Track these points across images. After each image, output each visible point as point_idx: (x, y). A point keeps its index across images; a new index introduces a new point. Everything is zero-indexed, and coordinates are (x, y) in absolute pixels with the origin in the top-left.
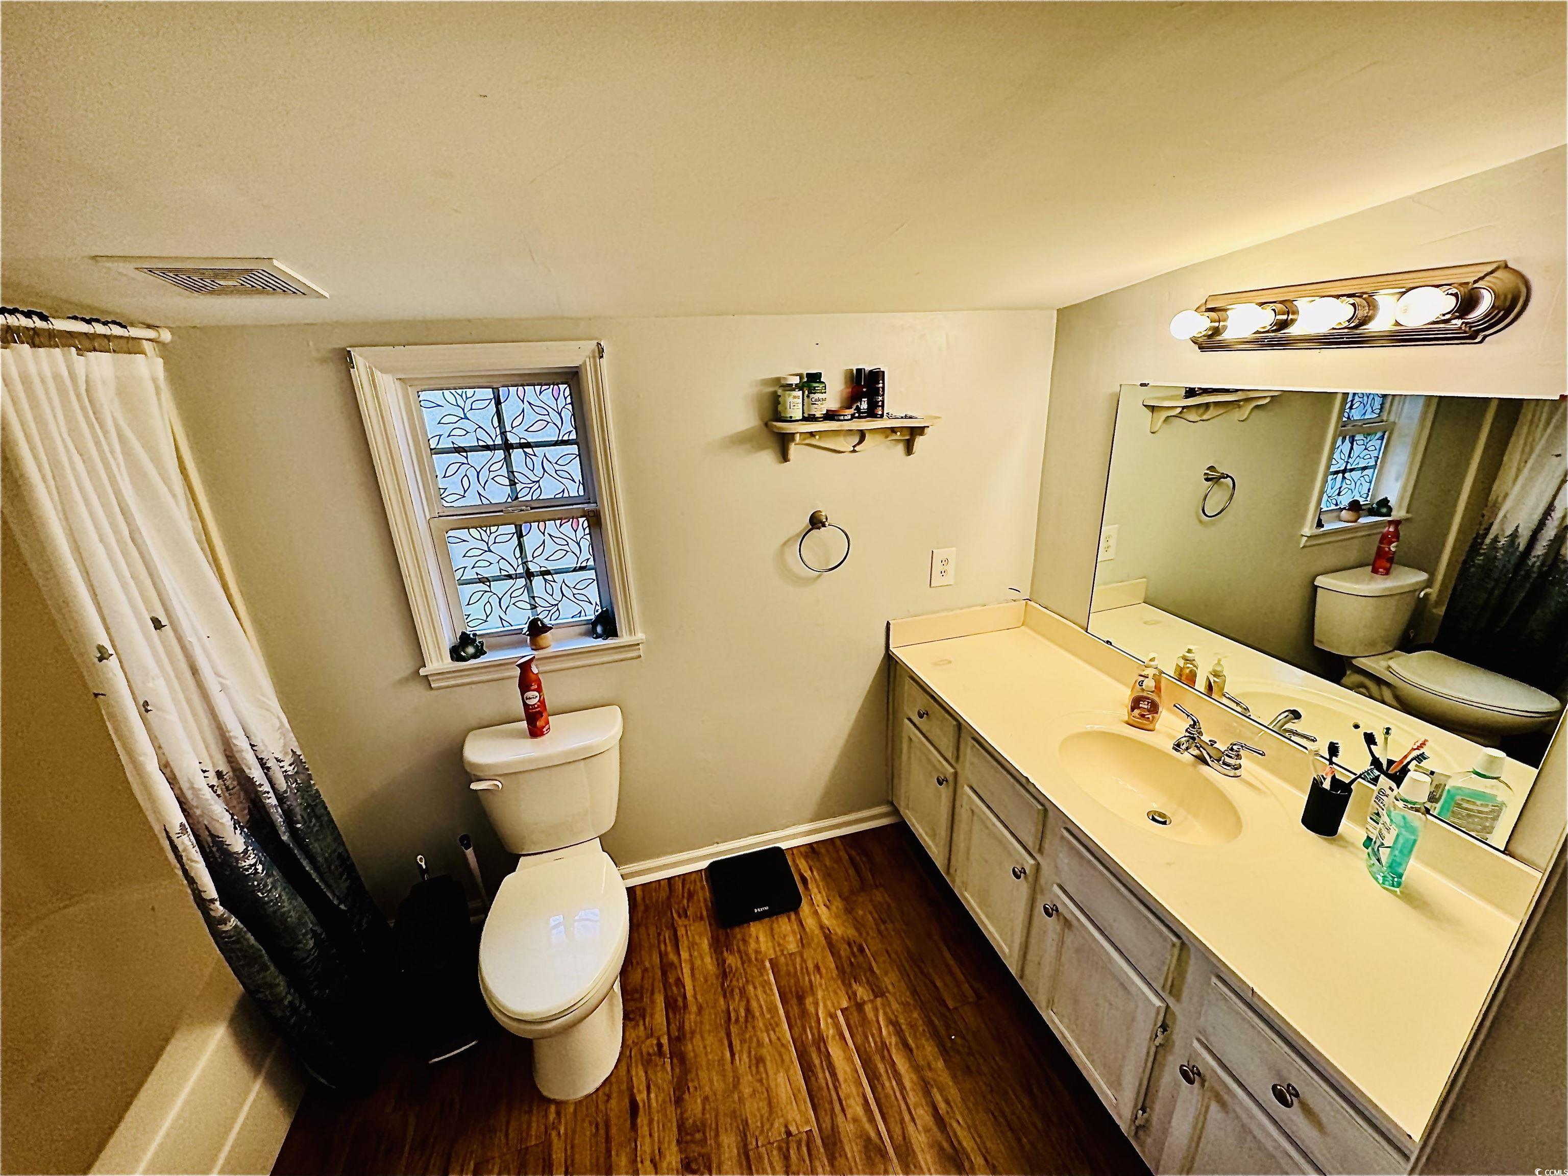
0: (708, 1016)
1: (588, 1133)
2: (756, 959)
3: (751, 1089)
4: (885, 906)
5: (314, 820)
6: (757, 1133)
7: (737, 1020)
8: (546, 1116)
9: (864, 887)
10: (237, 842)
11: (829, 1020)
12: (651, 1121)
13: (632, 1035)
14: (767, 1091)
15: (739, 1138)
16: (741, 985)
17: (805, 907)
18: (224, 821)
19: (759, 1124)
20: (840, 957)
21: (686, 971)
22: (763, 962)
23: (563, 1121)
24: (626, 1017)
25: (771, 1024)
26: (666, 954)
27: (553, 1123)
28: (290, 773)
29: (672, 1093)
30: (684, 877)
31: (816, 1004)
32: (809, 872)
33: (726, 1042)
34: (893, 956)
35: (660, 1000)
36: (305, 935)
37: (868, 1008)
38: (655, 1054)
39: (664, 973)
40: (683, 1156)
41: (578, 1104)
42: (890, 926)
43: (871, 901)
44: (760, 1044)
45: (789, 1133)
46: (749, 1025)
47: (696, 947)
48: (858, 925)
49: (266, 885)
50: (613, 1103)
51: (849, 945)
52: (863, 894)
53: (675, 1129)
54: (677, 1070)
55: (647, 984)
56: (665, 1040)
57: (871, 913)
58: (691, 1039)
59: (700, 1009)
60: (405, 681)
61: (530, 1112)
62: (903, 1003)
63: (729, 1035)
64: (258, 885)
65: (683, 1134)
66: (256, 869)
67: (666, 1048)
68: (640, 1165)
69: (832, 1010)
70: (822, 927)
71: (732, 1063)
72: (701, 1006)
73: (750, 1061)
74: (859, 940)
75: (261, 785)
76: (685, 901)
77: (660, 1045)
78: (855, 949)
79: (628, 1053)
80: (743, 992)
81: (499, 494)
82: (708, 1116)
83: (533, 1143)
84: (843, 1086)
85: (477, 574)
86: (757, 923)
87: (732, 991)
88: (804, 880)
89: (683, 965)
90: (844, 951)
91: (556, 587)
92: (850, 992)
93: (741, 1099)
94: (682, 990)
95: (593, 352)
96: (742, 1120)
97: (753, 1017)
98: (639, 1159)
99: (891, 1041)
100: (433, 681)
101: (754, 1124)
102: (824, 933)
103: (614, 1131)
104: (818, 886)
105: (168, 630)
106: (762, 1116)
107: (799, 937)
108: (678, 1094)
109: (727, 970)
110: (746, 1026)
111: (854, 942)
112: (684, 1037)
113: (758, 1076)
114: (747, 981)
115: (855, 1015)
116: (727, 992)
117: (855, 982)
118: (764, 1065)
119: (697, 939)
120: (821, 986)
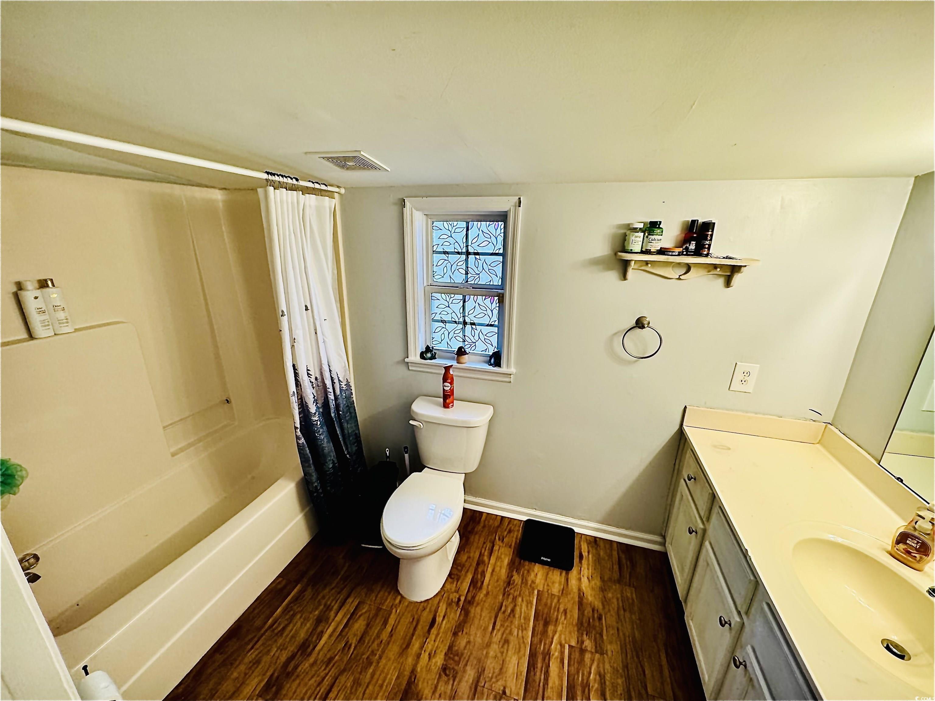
0: (490, 600)
1: (408, 620)
2: (530, 586)
3: (495, 654)
4: (631, 601)
5: (348, 413)
6: (487, 680)
7: (504, 612)
8: (395, 599)
9: (619, 581)
10: (313, 409)
11: (559, 646)
12: (438, 634)
13: (448, 586)
14: (503, 661)
15: (476, 675)
16: (515, 595)
17: (574, 572)
18: (310, 397)
19: (490, 675)
20: (583, 615)
21: (490, 570)
22: (533, 589)
23: (401, 606)
24: (450, 575)
25: (522, 626)
26: (484, 555)
27: (396, 605)
28: (344, 389)
29: (454, 627)
30: (511, 520)
31: (555, 632)
32: (587, 554)
33: (493, 620)
34: (621, 634)
35: (470, 576)
36: (330, 460)
37: (588, 656)
38: (455, 602)
39: (478, 564)
40: (445, 663)
41: (411, 603)
42: (627, 614)
43: (622, 593)
44: (511, 633)
45: (504, 692)
46: (509, 619)
47: (500, 560)
48: (605, 602)
49: (319, 431)
50: (425, 614)
51: (593, 610)
52: (618, 585)
53: (447, 648)
54: (462, 618)
55: (467, 565)
56: (463, 599)
57: (618, 600)
58: (476, 607)
59: (488, 593)
60: (398, 363)
61: (389, 593)
62: (614, 668)
63: (496, 617)
64: (317, 430)
65: (450, 652)
66: (317, 423)
67: (461, 603)
68: (423, 652)
69: (563, 642)
70: (580, 590)
71: (491, 633)
73: (501, 638)
74: (601, 610)
75: (329, 388)
76: (506, 533)
77: (459, 600)
78: (596, 616)
79: (443, 593)
80: (515, 599)
81: (459, 278)
82: (466, 651)
83: (384, 608)
84: (549, 690)
85: (441, 318)
86: (541, 565)
87: (509, 595)
88: (581, 557)
89: (489, 566)
90: (588, 611)
91: (477, 332)
92: (580, 639)
93: (487, 656)
94: (483, 578)
95: (516, 203)
96: (482, 666)
97: (514, 616)
98: (424, 649)
99: (595, 686)
100: (411, 366)
101: (488, 673)
102: (579, 594)
103: (419, 627)
104: (588, 565)
105: (310, 311)
106: (494, 673)
107: (562, 587)
108: (456, 630)
109: (511, 582)
110: (507, 619)
111: (597, 611)
112: (473, 603)
113: (502, 650)
114: (520, 595)
115: (577, 654)
116: (506, 594)
117: (587, 635)
118: (508, 646)
119: (503, 556)
120: (563, 624)
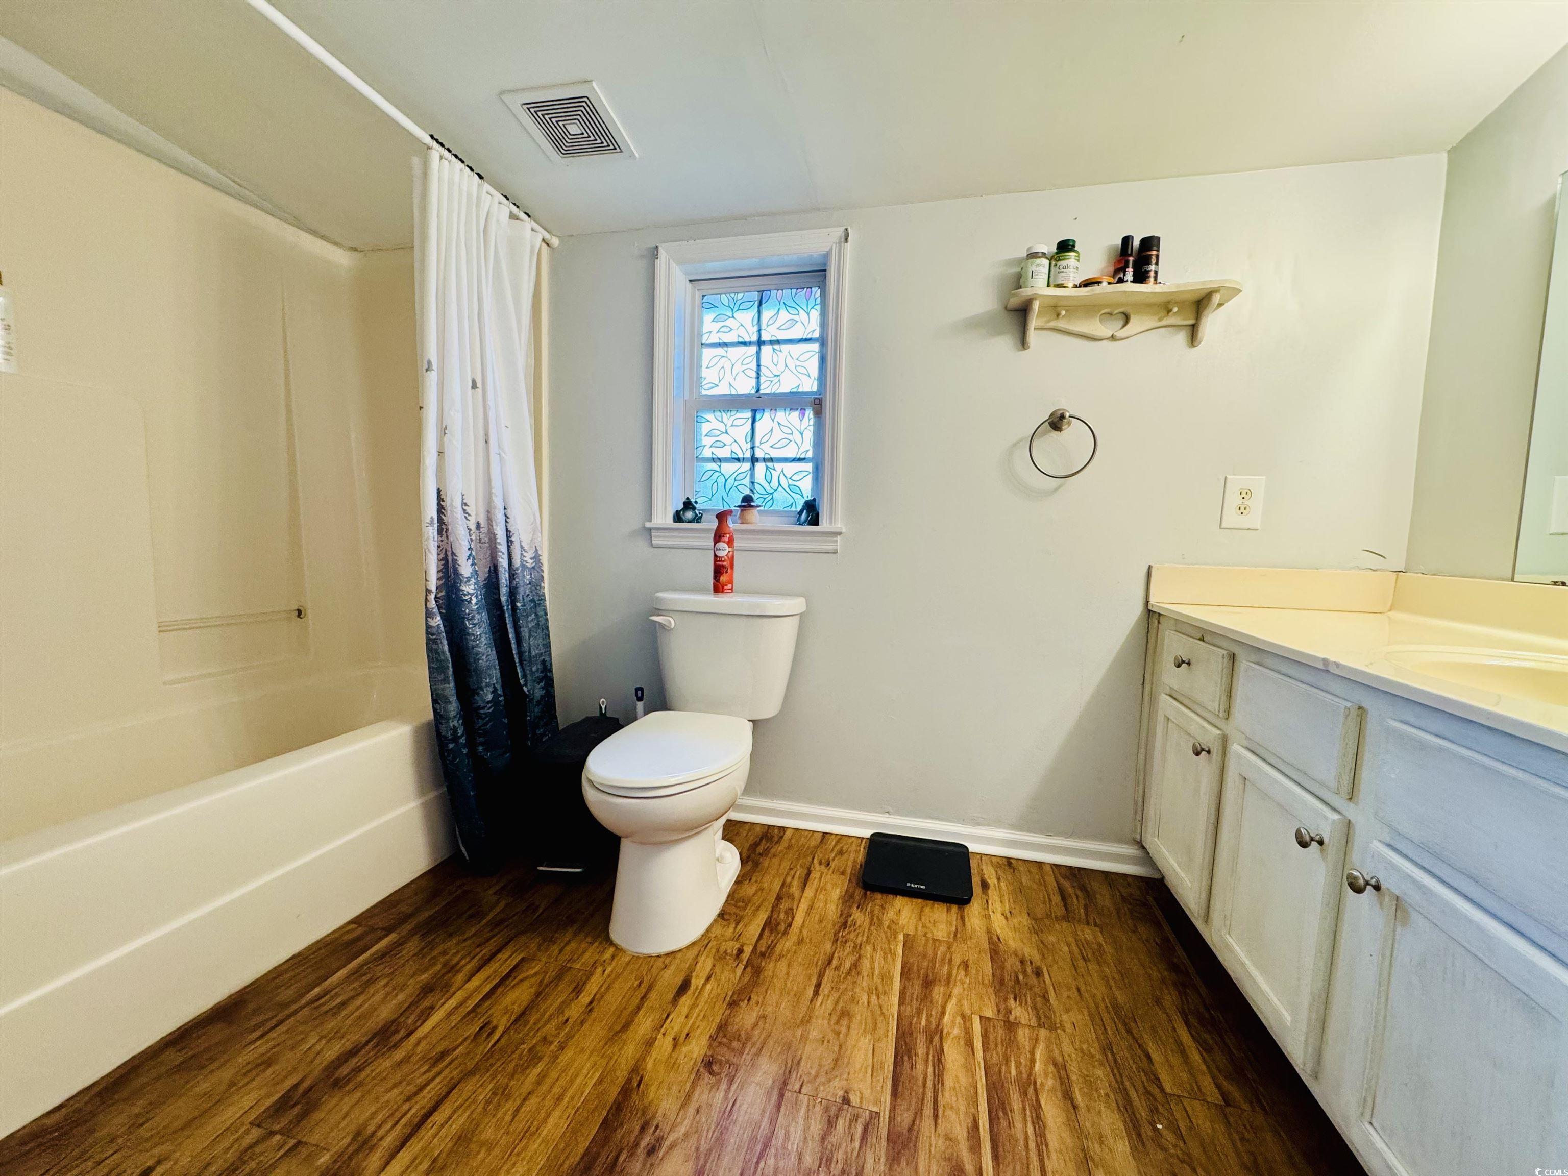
0: (805, 949)
1: (629, 984)
2: (889, 927)
3: (821, 1036)
4: (1095, 946)
6: (806, 1078)
7: (837, 968)
8: (602, 953)
9: (1068, 916)
10: (466, 569)
11: (959, 1020)
12: (694, 1006)
13: (718, 931)
14: (841, 1046)
15: (781, 1072)
16: (859, 941)
17: (975, 908)
18: (463, 543)
19: (813, 1072)
20: (1003, 968)
21: (804, 906)
22: (895, 934)
23: (614, 964)
24: (722, 915)
25: (877, 989)
26: (790, 886)
27: (604, 961)
28: (529, 565)
29: (730, 993)
30: (841, 837)
31: (948, 997)
32: (996, 881)
33: (814, 981)
34: (1086, 995)
35: (762, 916)
37: (1023, 1035)
38: (731, 955)
39: (779, 898)
40: (709, 1053)
41: (636, 958)
42: (1093, 966)
43: (1075, 934)
44: (854, 1000)
45: (846, 1101)
46: (849, 978)
47: (824, 892)
48: (1044, 948)
49: (473, 618)
50: (667, 974)
51: (1022, 962)
52: (1065, 924)
53: (714, 1027)
54: (746, 979)
55: (757, 900)
56: (748, 950)
57: (1068, 945)
58: (777, 961)
59: (800, 941)
60: (633, 534)
61: (592, 943)
62: (1082, 1051)
63: (821, 975)
64: (469, 614)
65: (721, 1034)
66: (471, 599)
67: (745, 956)
68: (660, 1036)
69: (968, 1012)
70: (989, 932)
71: (812, 1001)
72: (802, 940)
73: (834, 1009)
74: (1036, 957)
76: (833, 855)
77: (740, 951)
78: (1029, 969)
79: (706, 942)
80: (857, 948)
81: (746, 386)
82: (756, 1032)
83: (578, 966)
84: (947, 1094)
85: (713, 453)
86: (906, 899)
87: (845, 942)
88: (985, 885)
89: (803, 901)
90: (1011, 964)
91: (775, 475)
92: (1002, 1007)
93: (804, 1038)
95: (841, 238)
96: (794, 1057)
97: (859, 973)
98: (663, 1030)
99: (1048, 1082)
100: (656, 537)
101: (807, 1067)
102: (990, 938)
103: (653, 995)
104: (1001, 897)
105: (479, 391)
106: (821, 1066)
107: (954, 929)
108: (735, 998)
109: (849, 923)
110: (845, 978)
111: (1031, 963)
112: (769, 956)
113: (837, 1028)
114: (868, 941)
115: (1001, 1032)
116: (840, 940)
117: (1015, 999)
118: (850, 1021)
119: (829, 887)
120: (963, 983)
